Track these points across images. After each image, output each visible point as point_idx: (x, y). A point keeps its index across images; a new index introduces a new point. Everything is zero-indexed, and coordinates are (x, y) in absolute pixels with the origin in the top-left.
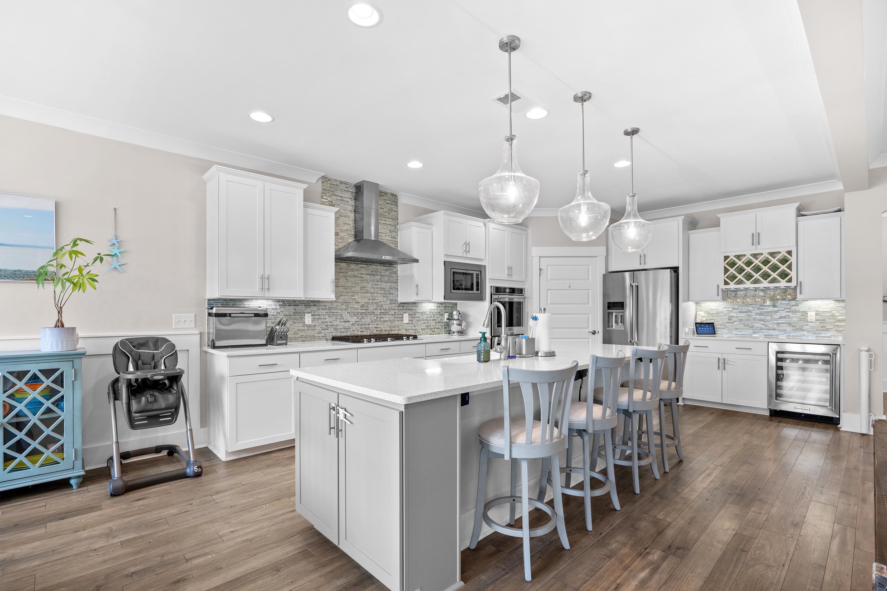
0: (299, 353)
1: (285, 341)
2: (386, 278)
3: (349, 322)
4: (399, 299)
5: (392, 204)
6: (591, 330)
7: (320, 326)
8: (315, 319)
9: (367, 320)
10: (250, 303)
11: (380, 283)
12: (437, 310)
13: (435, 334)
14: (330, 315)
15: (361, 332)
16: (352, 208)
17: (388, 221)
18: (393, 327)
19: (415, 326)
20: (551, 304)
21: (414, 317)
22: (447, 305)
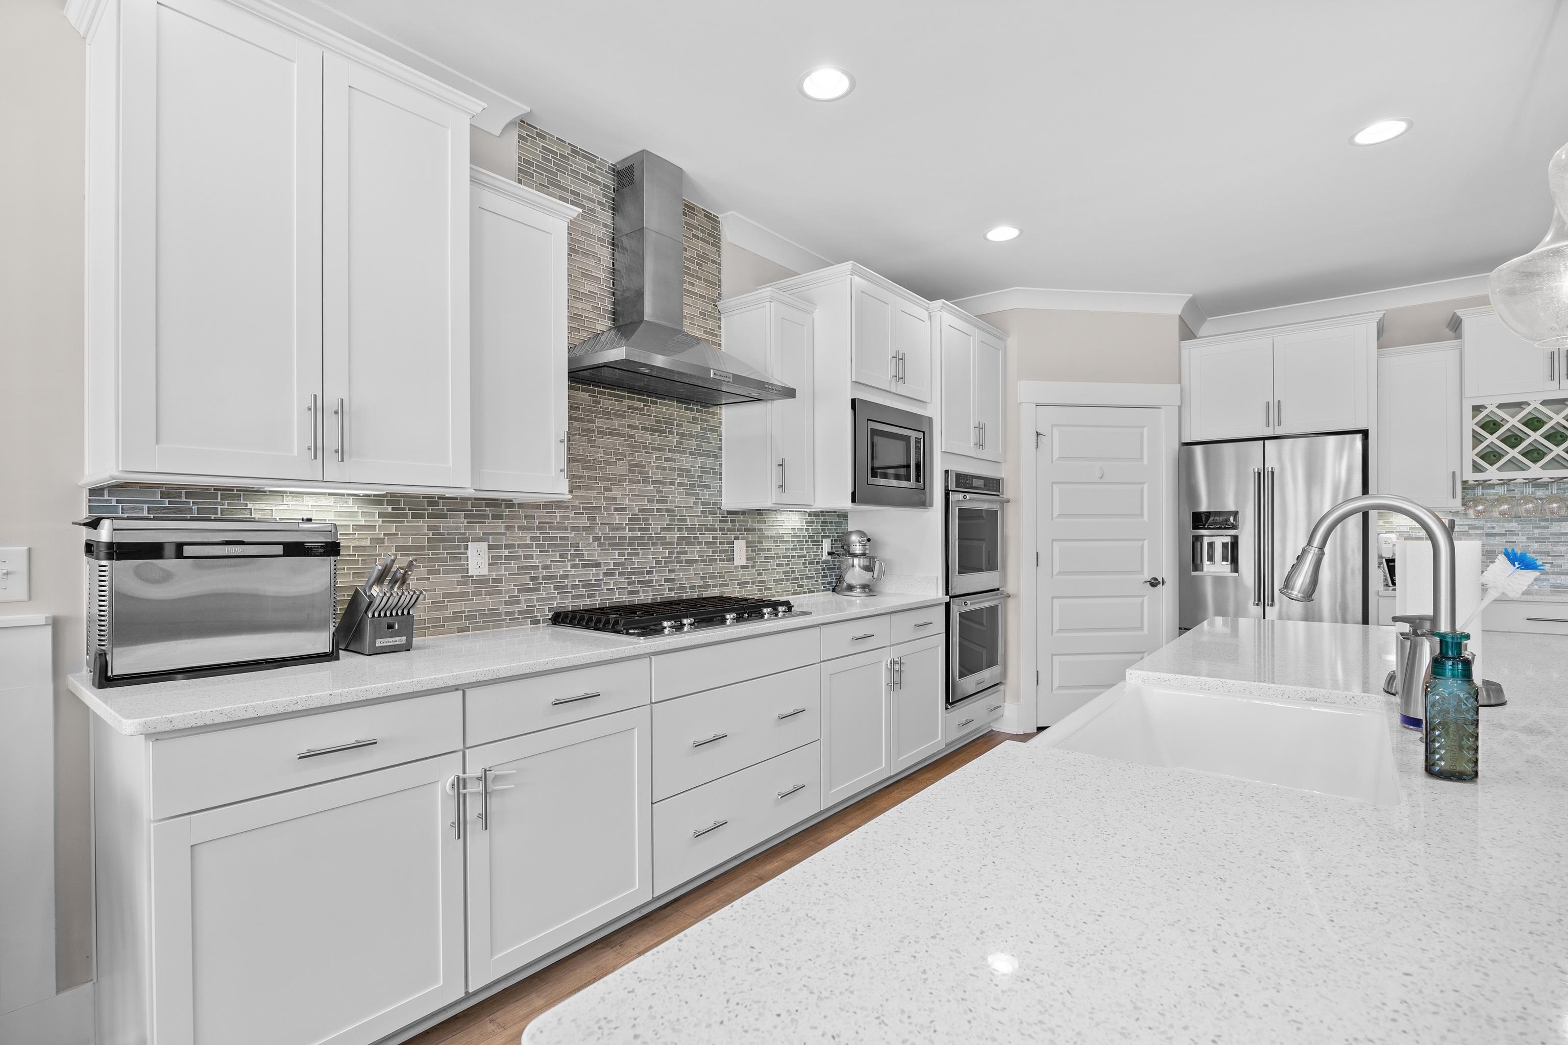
0: (463, 688)
1: (404, 638)
2: (693, 443)
3: (598, 565)
4: (723, 502)
5: (708, 242)
6: (1147, 577)
7: (515, 579)
8: (499, 558)
9: (646, 558)
10: (273, 508)
11: (677, 456)
12: (807, 530)
13: (805, 593)
14: (543, 546)
15: (630, 593)
16: (603, 232)
17: (698, 286)
18: (711, 578)
19: (760, 574)
20: (1060, 516)
21: (760, 550)
22: (829, 519)
